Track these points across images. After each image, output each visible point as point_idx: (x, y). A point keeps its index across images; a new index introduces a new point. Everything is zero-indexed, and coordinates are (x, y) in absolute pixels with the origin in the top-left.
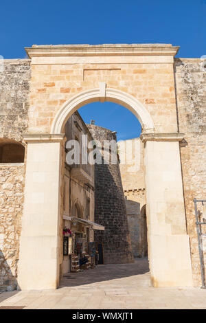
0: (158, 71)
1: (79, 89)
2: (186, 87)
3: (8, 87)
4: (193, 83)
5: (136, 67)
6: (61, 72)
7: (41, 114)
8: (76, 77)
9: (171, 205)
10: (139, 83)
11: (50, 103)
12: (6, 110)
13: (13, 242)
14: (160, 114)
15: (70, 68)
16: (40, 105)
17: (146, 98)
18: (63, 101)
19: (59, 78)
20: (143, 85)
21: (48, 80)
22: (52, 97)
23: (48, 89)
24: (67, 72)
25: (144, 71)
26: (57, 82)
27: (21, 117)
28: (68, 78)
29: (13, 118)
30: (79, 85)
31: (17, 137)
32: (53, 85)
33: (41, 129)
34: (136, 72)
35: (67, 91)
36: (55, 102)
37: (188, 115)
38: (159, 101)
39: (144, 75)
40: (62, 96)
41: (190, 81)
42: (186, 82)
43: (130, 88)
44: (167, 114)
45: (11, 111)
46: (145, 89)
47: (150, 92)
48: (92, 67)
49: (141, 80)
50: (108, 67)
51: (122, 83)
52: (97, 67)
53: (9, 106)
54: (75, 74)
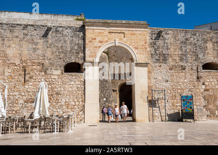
0: (140, 34)
1: (107, 41)
2: (151, 41)
3: (74, 39)
5: (131, 32)
6: (99, 33)
7: (90, 52)
8: (105, 36)
10: (132, 40)
11: (94, 47)
12: (75, 50)
14: (140, 54)
15: (102, 31)
16: (90, 48)
17: (135, 46)
18: (99, 47)
19: (98, 36)
20: (134, 41)
21: (93, 36)
22: (95, 44)
23: (93, 41)
24: (102, 33)
25: (134, 34)
26: (97, 38)
28: (102, 36)
29: (78, 53)
30: (107, 40)
32: (95, 39)
33: (91, 60)
34: (131, 34)
35: (102, 42)
36: (96, 47)
37: (152, 54)
39: (135, 36)
40: (100, 44)
41: (154, 38)
42: (152, 39)
43: (128, 42)
44: (143, 54)
45: (77, 50)
46: (134, 42)
47: (137, 44)
48: (112, 31)
49: (132, 38)
50: (119, 31)
51: (125, 39)
52: (115, 31)
53: (76, 47)
54: (105, 34)
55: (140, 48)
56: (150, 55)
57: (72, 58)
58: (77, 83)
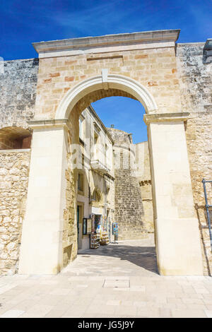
1: (83, 77)
2: (188, 69)
3: (18, 81)
4: (196, 65)
5: (138, 53)
6: (66, 63)
7: (46, 102)
8: (80, 66)
9: (178, 187)
10: (141, 68)
11: (54, 92)
12: (16, 102)
13: (17, 226)
14: (163, 95)
16: (46, 94)
17: (149, 80)
18: (67, 89)
19: (63, 69)
20: (145, 69)
21: (53, 71)
22: (57, 86)
23: (53, 79)
24: (71, 62)
25: (146, 56)
26: (61, 73)
27: (29, 106)
28: (72, 68)
29: (21, 108)
30: (82, 73)
31: (23, 125)
32: (58, 75)
33: (47, 117)
34: (137, 57)
35: (71, 79)
36: (60, 90)
37: (192, 96)
39: (146, 60)
40: (67, 84)
41: (193, 63)
42: (189, 65)
43: (132, 73)
44: (171, 95)
45: (20, 102)
46: (147, 73)
47: (152, 75)
48: (94, 56)
49: (143, 64)
50: (111, 55)
51: (124, 69)
52: (100, 56)
53: (19, 97)
54: (78, 63)
55: (161, 83)
56: (189, 99)
57: (9, 118)
58: (11, 171)
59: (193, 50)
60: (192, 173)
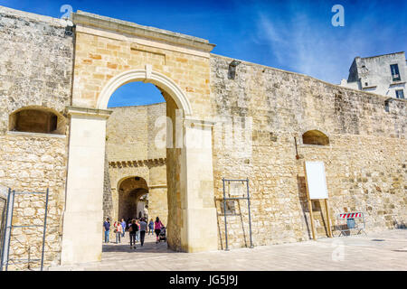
0: (197, 63)
1: (126, 67)
2: (217, 81)
3: (46, 51)
4: (223, 78)
5: (179, 56)
6: (109, 46)
7: (86, 86)
8: (124, 54)
9: (203, 183)
10: (181, 71)
11: (96, 76)
12: (44, 76)
13: (54, 218)
14: (198, 102)
15: (117, 44)
16: (86, 77)
17: (187, 86)
18: (109, 77)
19: (105, 52)
20: (184, 74)
21: (94, 51)
22: (98, 70)
23: (94, 61)
24: (114, 47)
25: (185, 61)
26: (103, 56)
27: (62, 85)
28: (115, 53)
29: (53, 85)
30: (126, 62)
31: (58, 107)
32: (100, 58)
33: (86, 103)
34: (178, 60)
35: (114, 67)
36: (102, 76)
37: (218, 106)
38: (198, 91)
39: (186, 65)
40: (110, 71)
41: (220, 76)
42: (217, 77)
43: (173, 75)
44: (203, 103)
45: (50, 77)
46: (186, 78)
47: (190, 81)
48: (138, 47)
49: (182, 68)
50: (155, 50)
51: (166, 68)
52: (144, 48)
53: (49, 71)
54: (122, 51)
56: (216, 109)
57: (37, 95)
58: (43, 158)
59: (221, 63)
60: (215, 172)
